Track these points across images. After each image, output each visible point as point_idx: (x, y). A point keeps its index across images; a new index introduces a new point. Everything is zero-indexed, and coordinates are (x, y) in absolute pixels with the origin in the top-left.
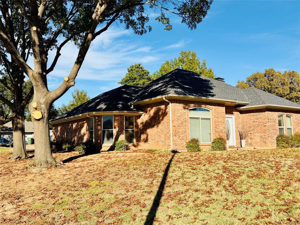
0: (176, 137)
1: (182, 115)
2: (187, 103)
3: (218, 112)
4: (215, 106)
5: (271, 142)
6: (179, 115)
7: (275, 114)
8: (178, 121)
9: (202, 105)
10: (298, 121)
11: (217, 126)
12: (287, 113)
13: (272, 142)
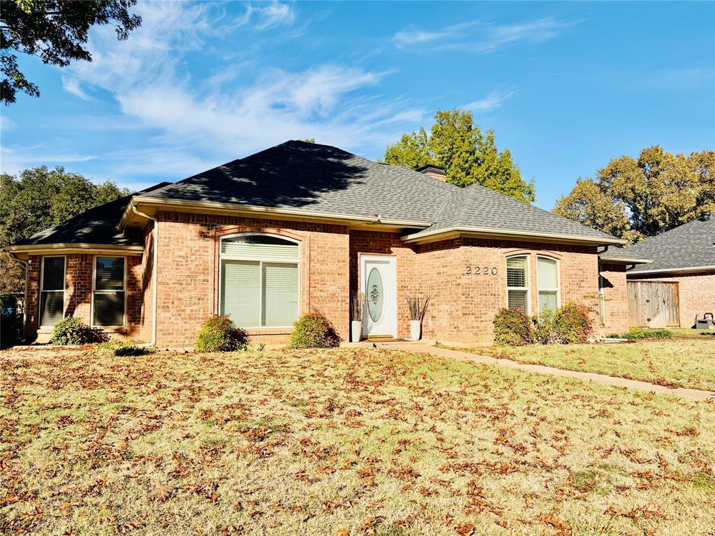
0: (169, 311)
1: (193, 254)
2: (214, 221)
3: (323, 248)
4: (316, 231)
5: (473, 327)
6: (182, 253)
7: (494, 253)
8: (177, 269)
9: (267, 227)
10: (580, 272)
11: (318, 283)
12: (539, 249)
13: (478, 327)
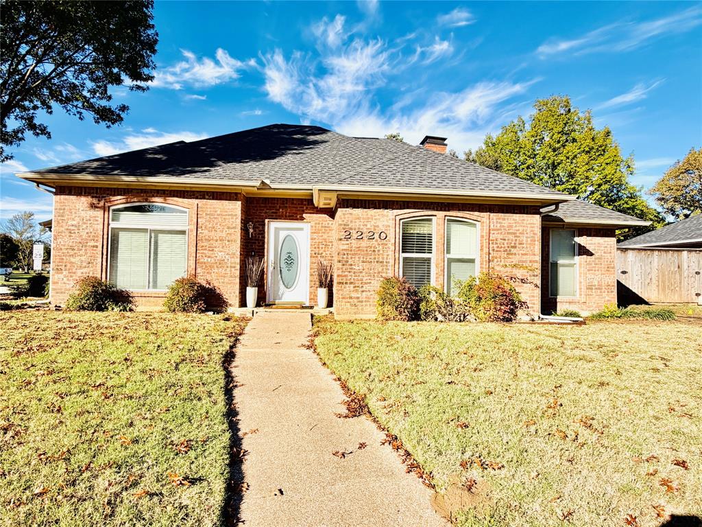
0: (62, 273)
1: (85, 223)
2: (104, 193)
3: (212, 215)
4: (204, 198)
6: (74, 223)
7: (383, 216)
8: (70, 236)
9: (153, 196)
11: (205, 249)
